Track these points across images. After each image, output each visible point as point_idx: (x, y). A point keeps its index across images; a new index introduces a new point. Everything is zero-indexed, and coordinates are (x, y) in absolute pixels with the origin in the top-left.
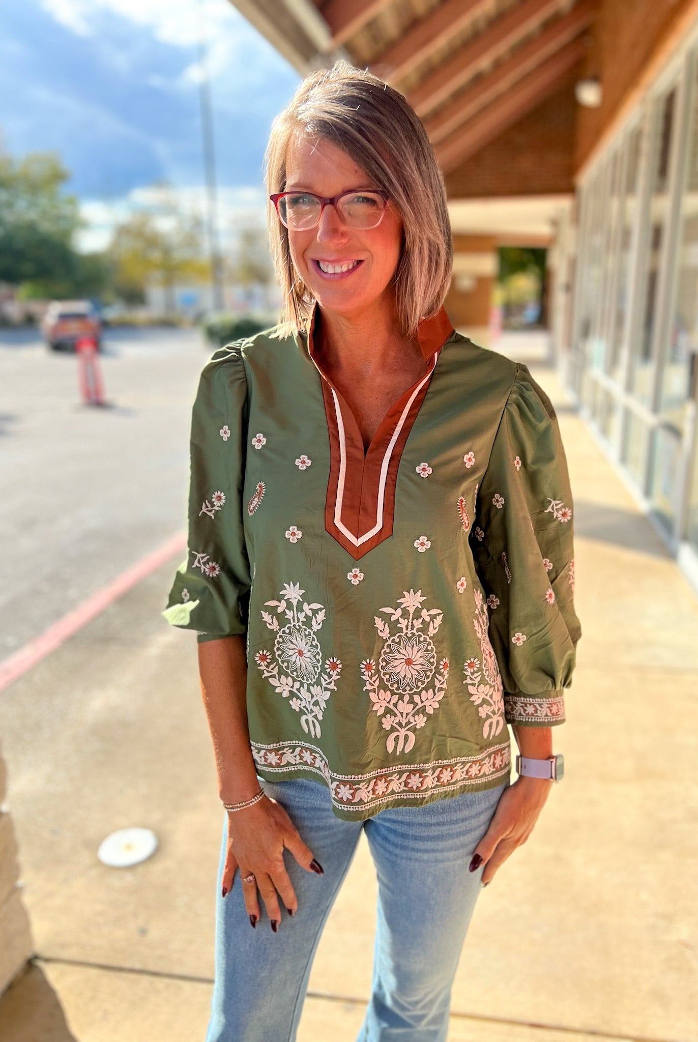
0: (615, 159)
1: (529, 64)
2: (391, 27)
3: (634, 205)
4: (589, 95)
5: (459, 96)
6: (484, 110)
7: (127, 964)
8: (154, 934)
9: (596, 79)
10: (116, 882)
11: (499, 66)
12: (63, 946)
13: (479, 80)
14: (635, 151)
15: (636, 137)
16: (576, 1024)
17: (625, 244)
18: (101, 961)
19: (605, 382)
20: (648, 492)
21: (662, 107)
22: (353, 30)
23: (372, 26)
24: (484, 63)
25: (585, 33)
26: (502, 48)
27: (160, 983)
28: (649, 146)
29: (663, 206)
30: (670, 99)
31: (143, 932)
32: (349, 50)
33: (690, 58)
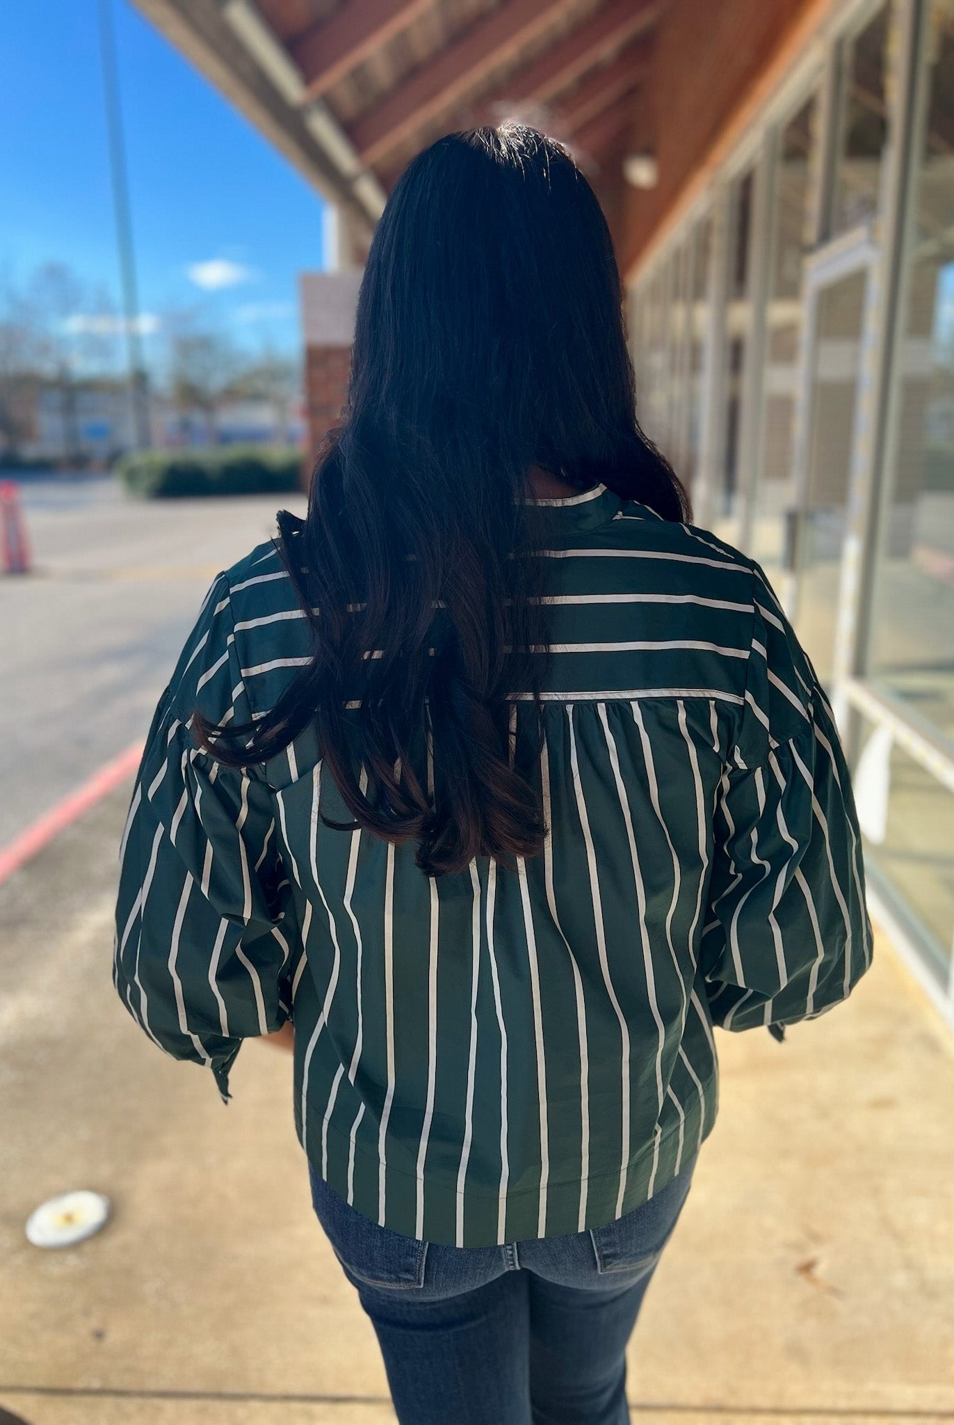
0: (677, 256)
2: (383, 73)
3: (704, 315)
4: (642, 173)
7: (80, 1384)
8: (115, 1336)
9: (649, 152)
10: (54, 1268)
14: (703, 247)
15: (703, 230)
16: (696, 1400)
17: (695, 366)
18: (42, 1382)
21: (736, 193)
22: (334, 78)
23: (359, 75)
25: (632, 93)
27: (130, 1405)
28: (720, 243)
29: (742, 316)
30: (746, 185)
31: (99, 1335)
32: (329, 104)
33: (771, 134)
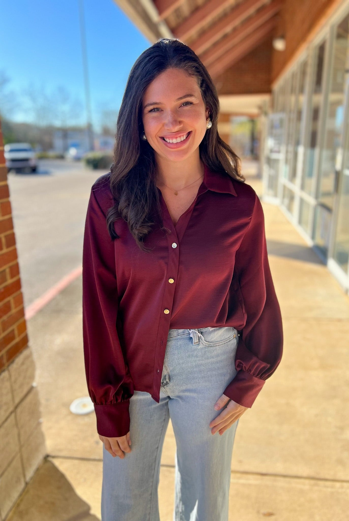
0: (293, 76)
1: (250, 29)
2: (186, 10)
3: (303, 99)
4: (279, 45)
5: (216, 45)
6: (227, 52)
7: (92, 457)
9: (283, 37)
11: (235, 30)
12: (60, 450)
13: (226, 37)
14: (304, 73)
15: (304, 65)
17: (299, 118)
18: (79, 456)
19: (290, 185)
20: (313, 237)
21: (317, 52)
22: (169, 12)
23: (178, 12)
24: (228, 29)
25: (277, 15)
26: (237, 22)
28: (311, 71)
29: (319, 99)
30: (322, 48)
32: (167, 22)
33: (332, 28)
